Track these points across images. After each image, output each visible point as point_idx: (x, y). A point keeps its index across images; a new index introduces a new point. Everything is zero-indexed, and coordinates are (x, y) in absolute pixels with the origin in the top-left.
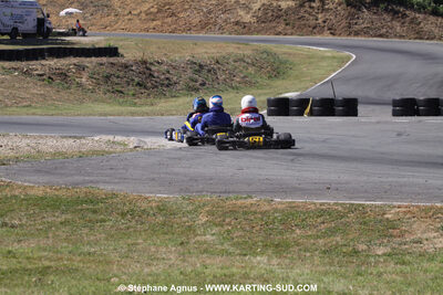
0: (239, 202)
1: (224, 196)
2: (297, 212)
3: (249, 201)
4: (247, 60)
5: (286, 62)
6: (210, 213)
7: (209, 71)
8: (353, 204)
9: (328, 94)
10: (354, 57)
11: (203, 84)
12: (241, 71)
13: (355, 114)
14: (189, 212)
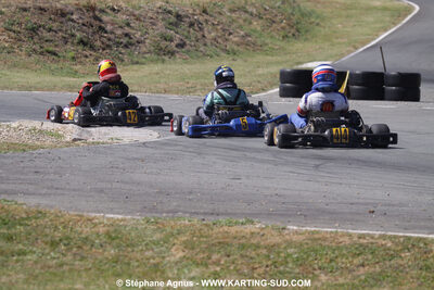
0: (233, 230)
1: (210, 220)
2: (323, 248)
3: (249, 228)
4: (250, 9)
5: (310, 14)
6: (188, 245)
7: (191, 25)
8: (409, 238)
9: (375, 65)
10: (417, 8)
11: (181, 45)
12: (240, 27)
13: (416, 98)
14: (156, 243)
